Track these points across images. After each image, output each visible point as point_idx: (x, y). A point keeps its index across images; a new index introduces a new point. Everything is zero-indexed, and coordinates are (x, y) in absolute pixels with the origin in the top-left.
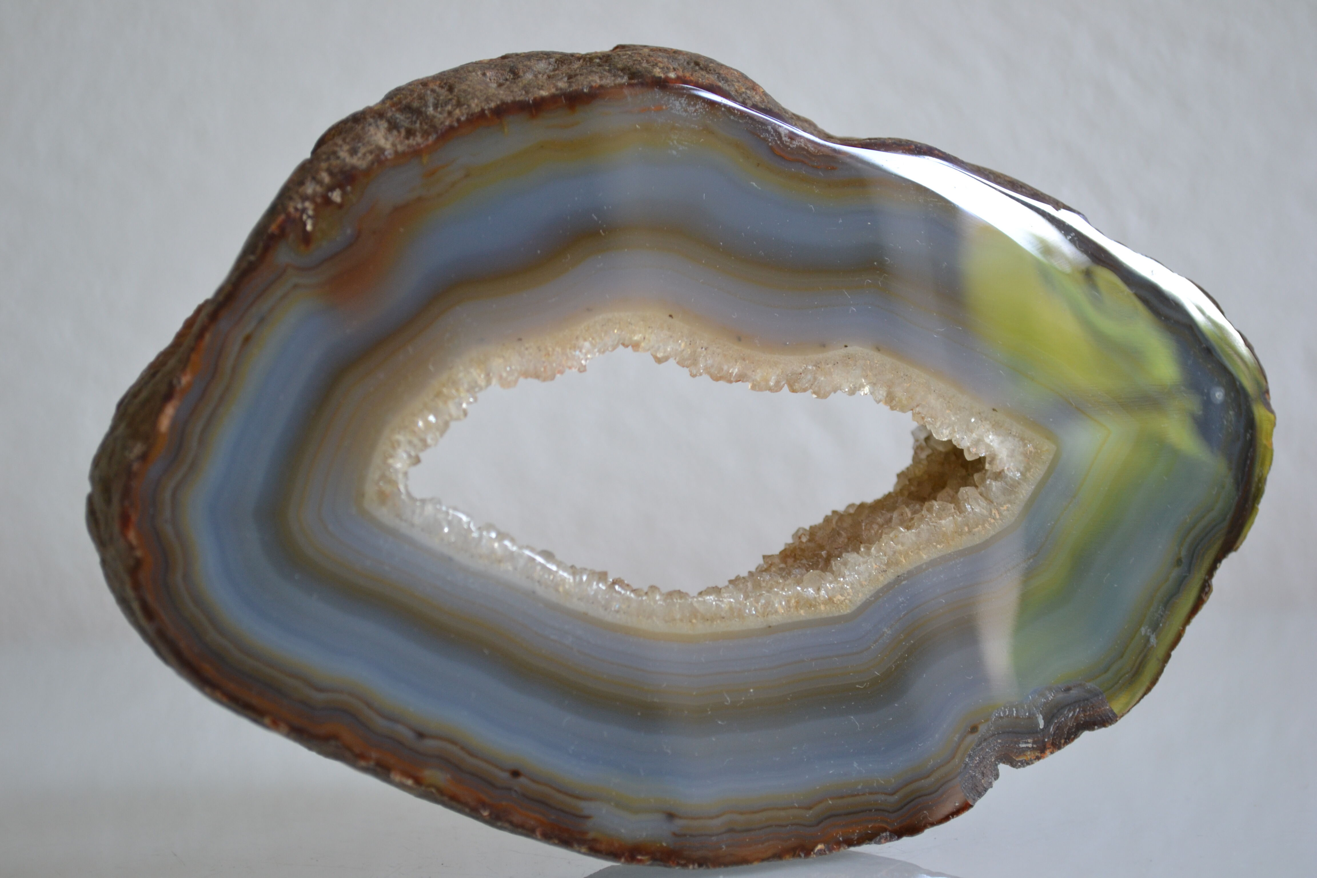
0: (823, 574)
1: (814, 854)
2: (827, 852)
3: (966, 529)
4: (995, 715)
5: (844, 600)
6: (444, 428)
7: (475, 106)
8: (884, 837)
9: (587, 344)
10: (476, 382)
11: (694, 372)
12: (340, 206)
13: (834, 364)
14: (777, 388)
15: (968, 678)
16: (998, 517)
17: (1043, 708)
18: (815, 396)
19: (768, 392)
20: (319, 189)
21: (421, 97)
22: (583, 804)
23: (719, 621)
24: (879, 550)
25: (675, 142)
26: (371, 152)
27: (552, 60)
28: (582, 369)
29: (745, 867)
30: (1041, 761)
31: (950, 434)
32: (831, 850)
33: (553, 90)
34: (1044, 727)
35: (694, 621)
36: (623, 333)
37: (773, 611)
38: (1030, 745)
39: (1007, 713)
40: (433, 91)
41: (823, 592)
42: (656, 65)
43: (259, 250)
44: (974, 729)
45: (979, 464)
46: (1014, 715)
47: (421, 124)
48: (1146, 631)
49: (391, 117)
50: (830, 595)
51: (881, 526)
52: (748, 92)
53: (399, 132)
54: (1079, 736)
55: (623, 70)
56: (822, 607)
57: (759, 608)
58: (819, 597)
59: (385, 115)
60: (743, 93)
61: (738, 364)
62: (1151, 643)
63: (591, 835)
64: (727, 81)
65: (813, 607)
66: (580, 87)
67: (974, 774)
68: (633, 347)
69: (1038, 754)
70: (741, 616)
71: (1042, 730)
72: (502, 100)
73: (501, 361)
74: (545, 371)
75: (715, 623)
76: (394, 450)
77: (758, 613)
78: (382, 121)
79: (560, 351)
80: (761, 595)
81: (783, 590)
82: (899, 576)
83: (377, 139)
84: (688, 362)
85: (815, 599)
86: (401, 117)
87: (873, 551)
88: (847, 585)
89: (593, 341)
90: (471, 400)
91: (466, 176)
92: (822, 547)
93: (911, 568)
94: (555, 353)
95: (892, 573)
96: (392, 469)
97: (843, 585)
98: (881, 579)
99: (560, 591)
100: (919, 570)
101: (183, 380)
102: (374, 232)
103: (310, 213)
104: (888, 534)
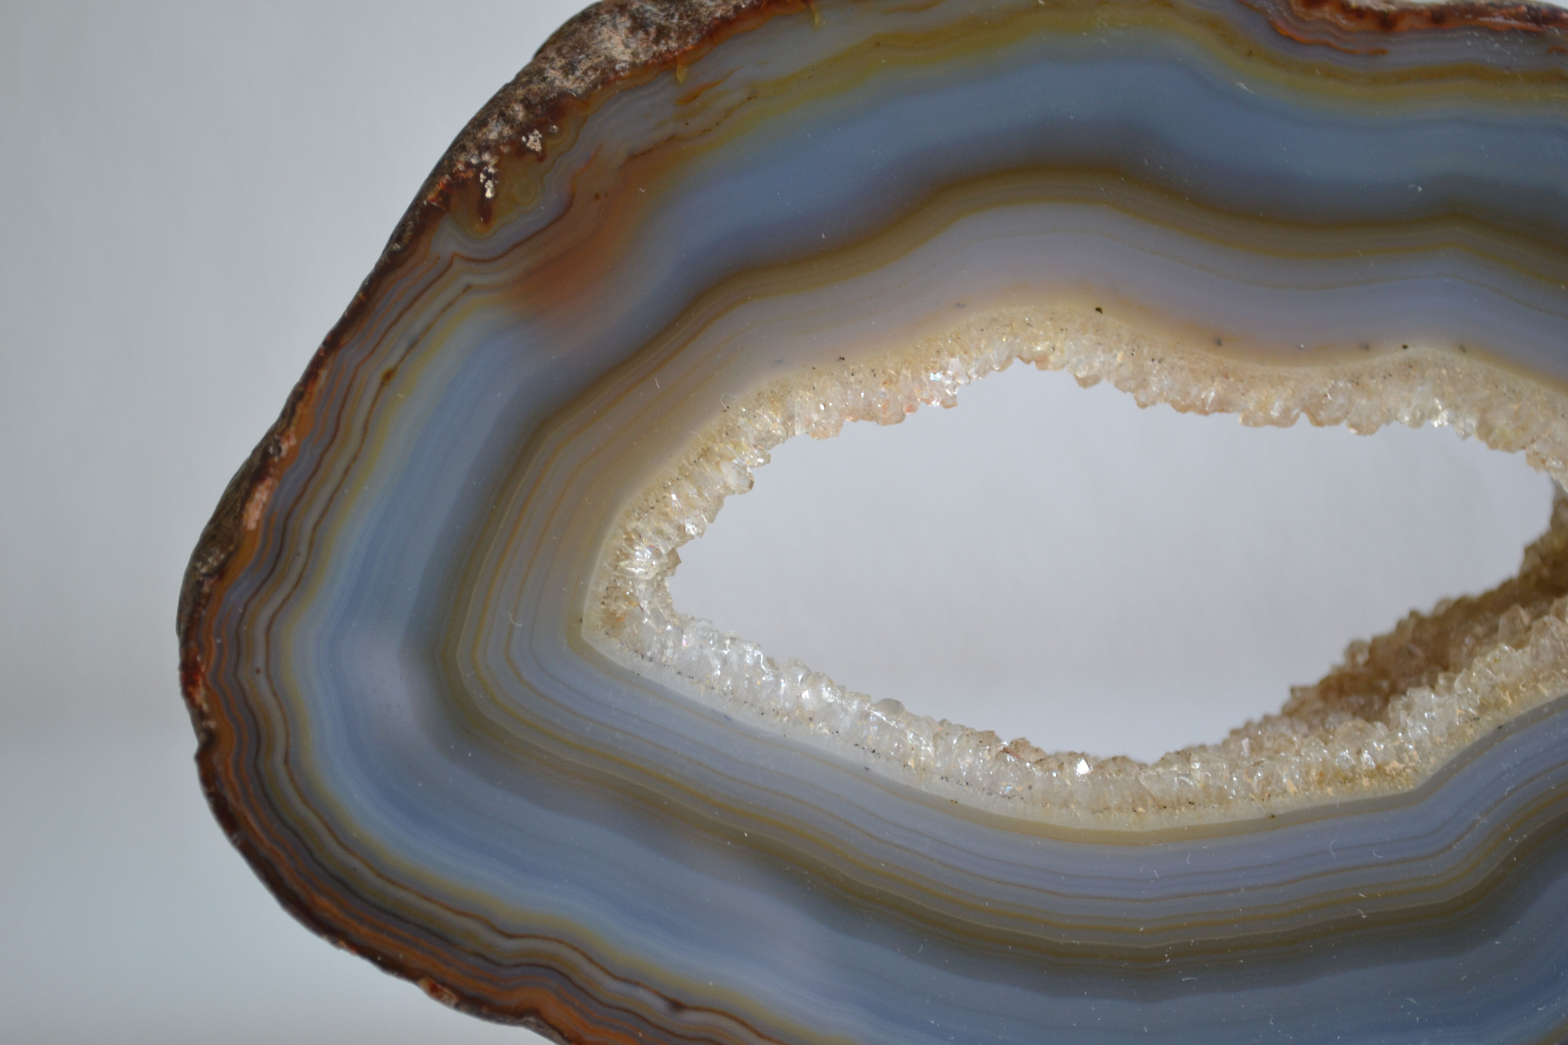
0: (1369, 726)
5: (1404, 769)
9: (955, 362)
10: (769, 432)
11: (1143, 399)
12: (541, 157)
13: (1385, 378)
14: (1286, 420)
18: (1353, 431)
19: (1269, 429)
20: (507, 131)
23: (1183, 809)
25: (1105, 24)
26: (594, 68)
28: (948, 403)
35: (1140, 809)
36: (1018, 341)
37: (1279, 790)
41: (1366, 755)
43: (409, 234)
47: (681, 18)
49: (637, 10)
50: (1379, 761)
51: (1478, 640)
53: (647, 33)
56: (1365, 782)
57: (1254, 786)
58: (1361, 763)
59: (629, 7)
61: (1216, 383)
65: (1350, 782)
68: (1037, 362)
70: (1222, 799)
73: (808, 395)
74: (885, 408)
75: (1177, 812)
76: (631, 546)
77: (1253, 793)
78: (622, 15)
79: (909, 375)
80: (1258, 764)
81: (1298, 753)
82: (1500, 727)
83: (609, 45)
84: (1133, 384)
85: (1353, 768)
86: (655, 10)
87: (1457, 684)
88: (1410, 743)
89: (966, 357)
90: (761, 460)
91: (749, 98)
92: (1383, 673)
93: (1522, 712)
94: (901, 378)
95: (1488, 722)
96: (627, 577)
97: (1403, 743)
98: (1470, 732)
99: (910, 766)
100: (1537, 715)
101: (285, 447)
102: (597, 197)
103: (491, 170)
104: (1484, 655)
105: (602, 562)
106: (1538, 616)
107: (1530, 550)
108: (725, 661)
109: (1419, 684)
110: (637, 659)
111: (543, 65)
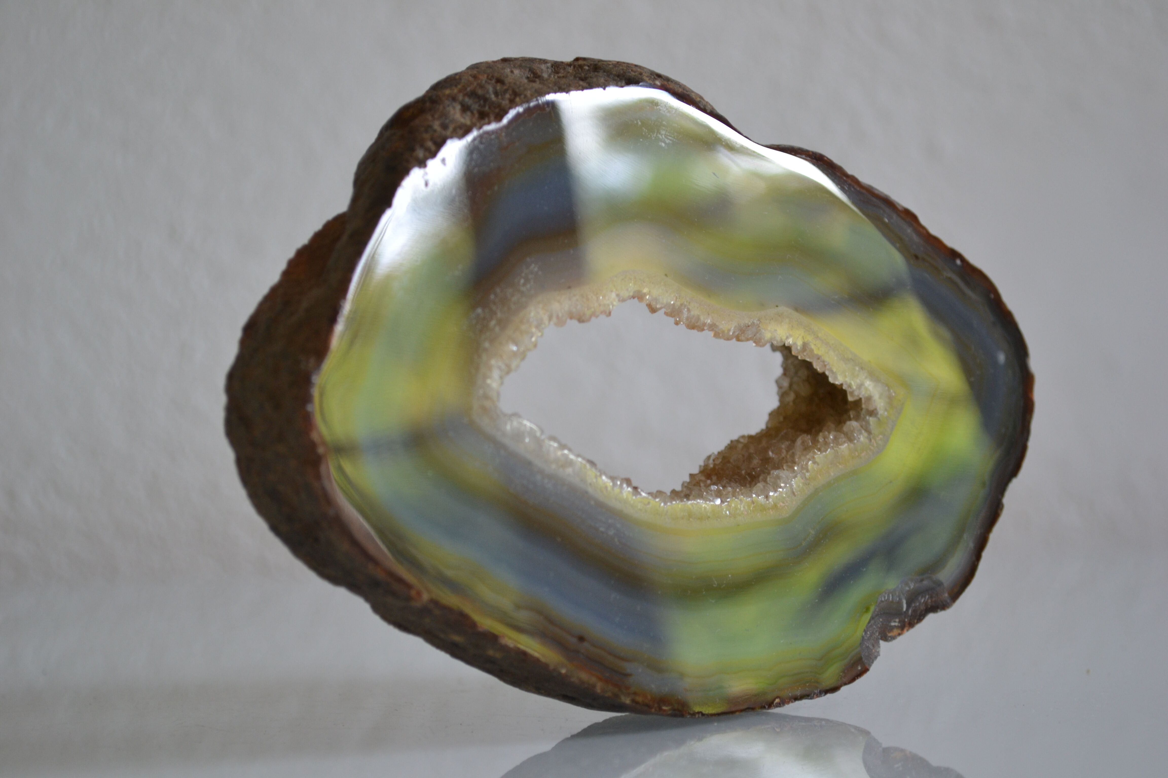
1: (774, 706)
4: (879, 599)
5: (785, 506)
6: (522, 355)
8: (814, 694)
10: (542, 320)
11: (678, 321)
13: (770, 320)
16: (875, 445)
17: (906, 595)
20: (428, 155)
22: (625, 664)
23: (706, 520)
24: (801, 468)
25: (663, 137)
30: (902, 637)
34: (906, 608)
35: (690, 519)
38: (896, 624)
39: (886, 598)
41: (769, 499)
44: (867, 610)
47: (490, 108)
50: (774, 502)
53: (472, 113)
54: (926, 618)
56: (772, 512)
63: (633, 688)
65: (766, 512)
67: (867, 645)
69: (899, 631)
71: (905, 612)
76: (490, 372)
90: (539, 335)
96: (490, 388)
98: (807, 491)
99: (604, 494)
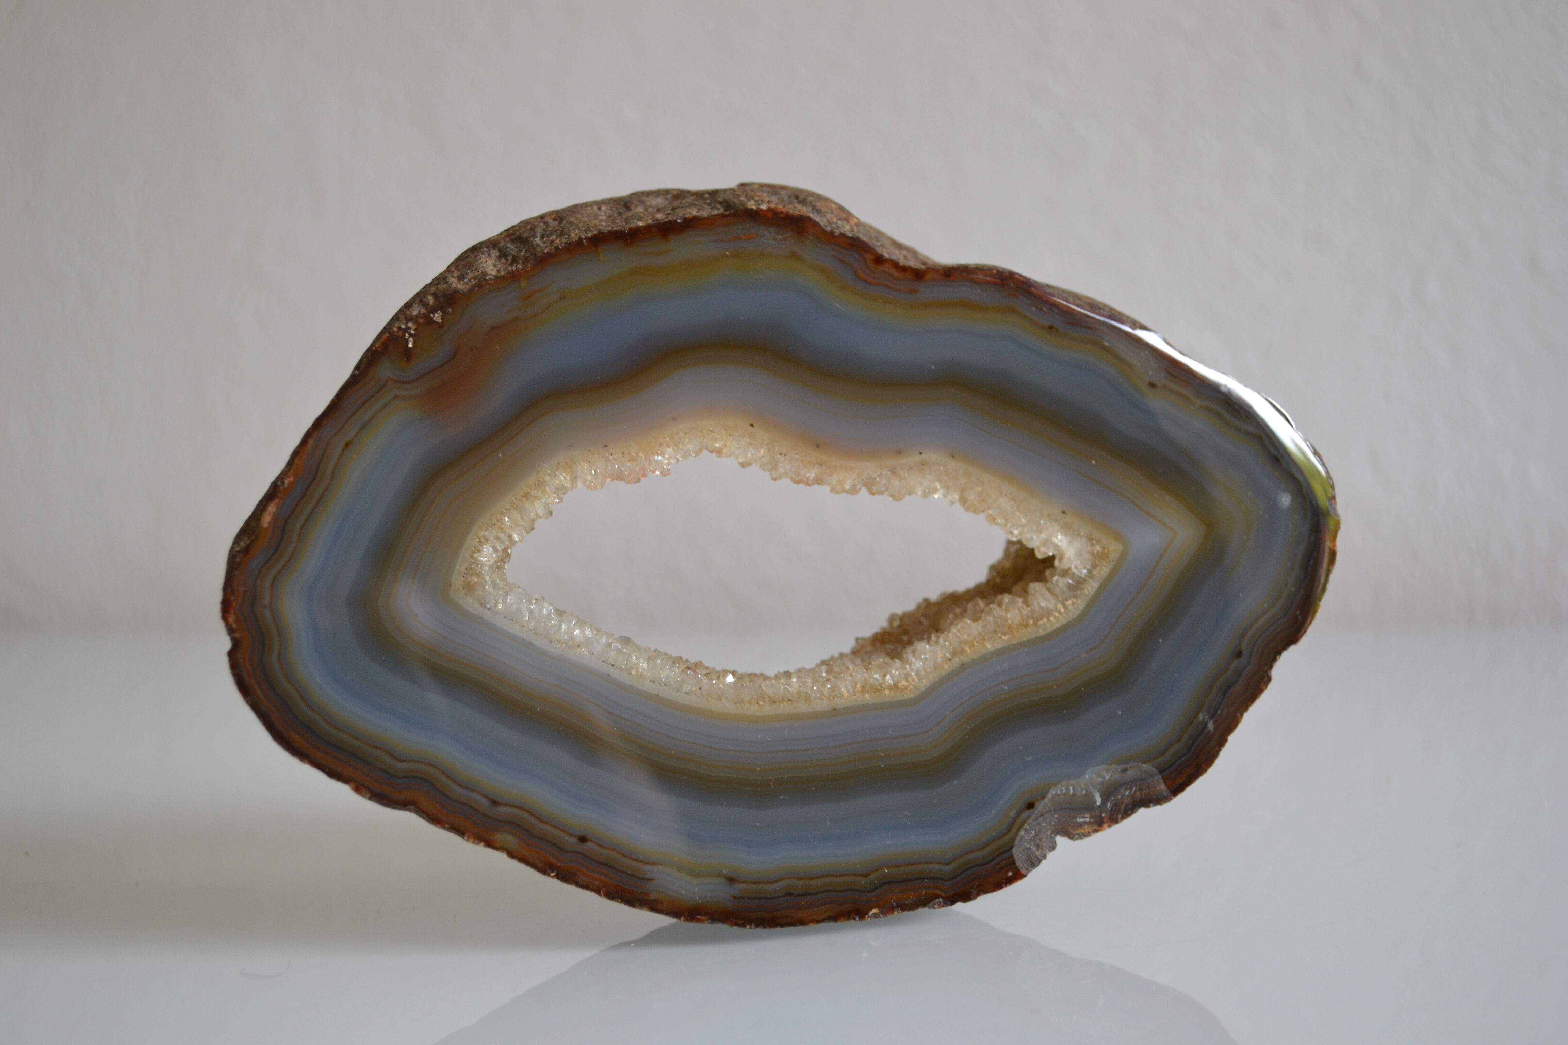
0: (891, 661)
1: (868, 917)
2: (881, 916)
3: (1031, 622)
4: (1052, 793)
5: (909, 686)
6: (530, 525)
7: (574, 235)
8: (937, 903)
9: (670, 450)
11: (774, 476)
12: (441, 326)
14: (854, 490)
15: (1027, 758)
16: (1062, 610)
17: (1100, 787)
18: (891, 499)
19: (844, 495)
20: (423, 310)
21: (533, 229)
22: (647, 868)
23: (785, 703)
24: (945, 641)
25: (763, 267)
26: (474, 278)
27: (669, 196)
28: (665, 473)
29: (801, 928)
30: (1099, 834)
31: (1020, 534)
32: (884, 914)
33: (650, 222)
34: (1102, 802)
35: (761, 703)
36: (706, 440)
37: (839, 695)
38: (1087, 820)
39: (1064, 791)
40: (545, 223)
41: (888, 677)
42: (752, 198)
43: (364, 365)
44: (1030, 806)
45: (1049, 561)
46: (1071, 792)
47: (526, 252)
48: (1204, 718)
49: (503, 247)
50: (896, 680)
51: (956, 616)
52: (840, 223)
53: (507, 260)
54: (1136, 812)
55: (721, 203)
56: (887, 692)
57: (825, 692)
58: (885, 681)
59: (498, 245)
60: (834, 223)
61: (815, 469)
62: (1208, 729)
63: (652, 896)
64: (819, 212)
66: (675, 218)
67: (1028, 846)
68: (716, 452)
69: (1095, 827)
70: (808, 699)
71: (1100, 806)
72: (600, 230)
73: (585, 466)
74: (629, 474)
75: (782, 705)
76: (481, 545)
77: (824, 696)
78: (494, 249)
79: (643, 456)
80: (828, 680)
81: (851, 675)
82: (963, 665)
83: (485, 265)
84: (769, 467)
85: (881, 685)
86: (512, 247)
87: (941, 640)
88: (913, 671)
89: (676, 448)
90: (557, 501)
91: (561, 299)
92: (906, 632)
93: (975, 657)
94: (639, 458)
95: (957, 661)
96: (478, 563)
97: (909, 671)
98: (946, 666)
99: (633, 675)
100: (984, 659)
101: (287, 482)
102: (472, 349)
103: (412, 332)
104: (957, 625)
105: (464, 553)
106: (988, 604)
107: (992, 568)
108: (531, 612)
109: (922, 639)
110: (481, 609)
111: (447, 275)
